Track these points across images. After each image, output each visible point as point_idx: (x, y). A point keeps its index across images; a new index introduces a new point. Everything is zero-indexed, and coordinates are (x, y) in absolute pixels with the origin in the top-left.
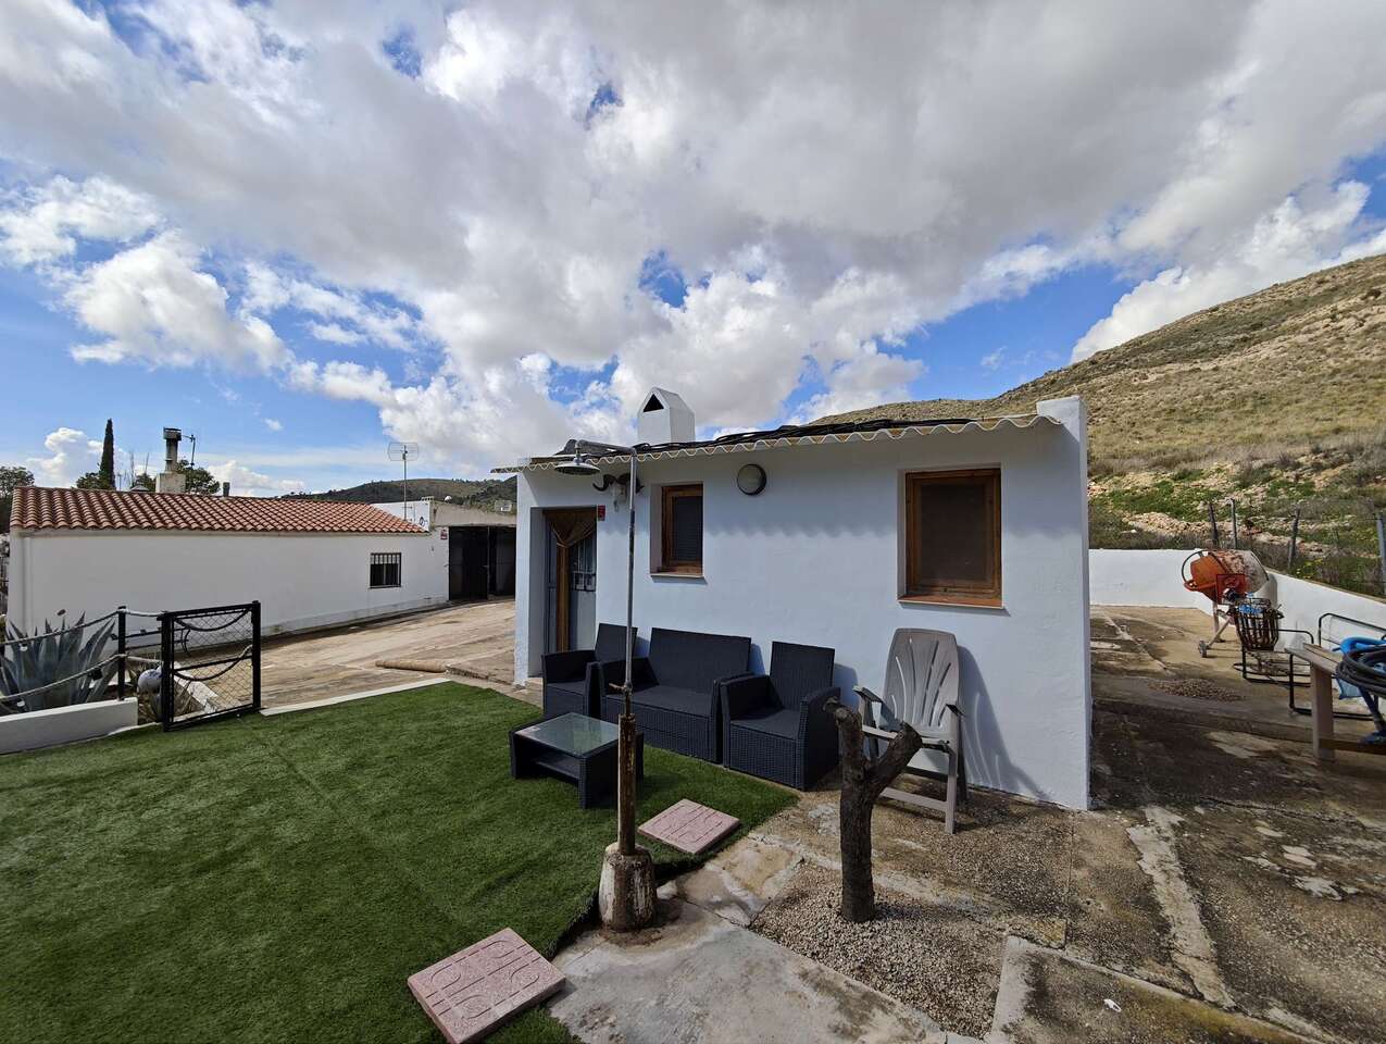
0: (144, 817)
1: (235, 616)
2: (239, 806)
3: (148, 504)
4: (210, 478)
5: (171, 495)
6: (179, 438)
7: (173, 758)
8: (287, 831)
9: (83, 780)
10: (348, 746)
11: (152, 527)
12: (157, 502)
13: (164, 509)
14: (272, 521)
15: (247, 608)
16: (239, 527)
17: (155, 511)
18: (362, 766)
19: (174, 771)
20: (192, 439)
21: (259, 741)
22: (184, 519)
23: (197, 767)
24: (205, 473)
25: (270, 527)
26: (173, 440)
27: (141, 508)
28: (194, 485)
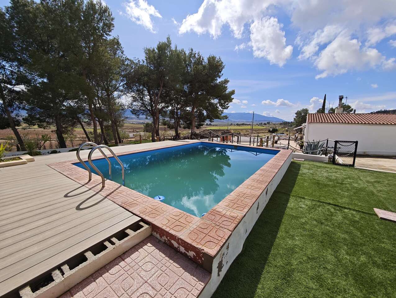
0: (329, 174)
1: (351, 144)
2: (346, 178)
3: (333, 116)
4: (350, 108)
5: (339, 114)
6: (343, 98)
7: (334, 168)
8: (356, 185)
9: (319, 166)
10: (376, 178)
11: (333, 122)
12: (335, 116)
13: (337, 118)
14: (368, 121)
15: (355, 142)
16: (357, 122)
17: (334, 118)
18: (379, 183)
19: (334, 170)
20: (347, 98)
21: (353, 171)
22: (341, 120)
23: (339, 171)
24: (349, 106)
25: (367, 123)
26: (341, 98)
27: (331, 118)
28: (345, 110)
